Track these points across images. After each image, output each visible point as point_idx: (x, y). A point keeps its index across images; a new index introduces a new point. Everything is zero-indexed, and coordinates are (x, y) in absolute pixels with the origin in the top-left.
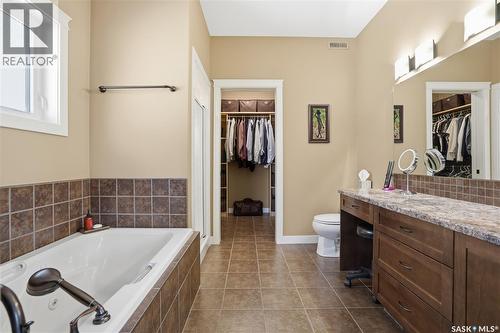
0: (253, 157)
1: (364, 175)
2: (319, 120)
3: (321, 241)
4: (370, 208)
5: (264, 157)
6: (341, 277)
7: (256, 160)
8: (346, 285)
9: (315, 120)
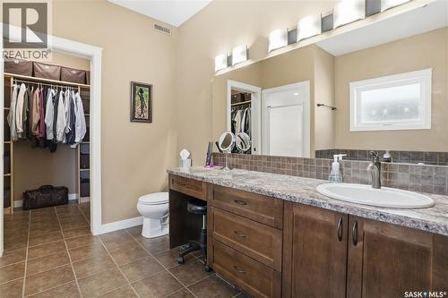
0: (55, 135)
1: (185, 154)
2: (142, 99)
3: (147, 223)
4: (204, 186)
5: (70, 135)
6: (172, 256)
7: (59, 138)
8: (179, 263)
9: (138, 98)
